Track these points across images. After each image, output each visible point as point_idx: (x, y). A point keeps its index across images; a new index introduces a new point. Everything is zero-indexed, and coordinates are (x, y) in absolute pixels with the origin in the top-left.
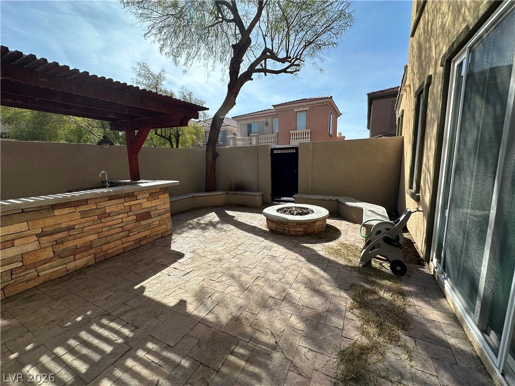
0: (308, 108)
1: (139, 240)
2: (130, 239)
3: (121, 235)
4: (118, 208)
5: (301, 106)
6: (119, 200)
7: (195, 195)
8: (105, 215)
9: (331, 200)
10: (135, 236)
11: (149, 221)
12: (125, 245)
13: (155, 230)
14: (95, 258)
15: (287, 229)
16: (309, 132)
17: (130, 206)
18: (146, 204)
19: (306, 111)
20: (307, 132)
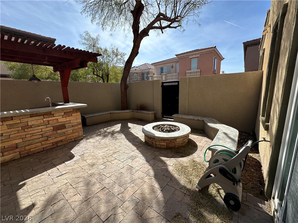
0: (199, 56)
1: (56, 143)
2: (48, 142)
3: (41, 139)
4: (38, 122)
5: (194, 54)
6: (38, 117)
7: (112, 112)
8: (28, 127)
9: (199, 120)
10: (52, 140)
11: (63, 131)
12: (44, 146)
13: (69, 136)
14: (20, 154)
15: (154, 142)
16: (199, 71)
17: (48, 121)
18: (62, 120)
19: (198, 57)
20: (197, 71)
